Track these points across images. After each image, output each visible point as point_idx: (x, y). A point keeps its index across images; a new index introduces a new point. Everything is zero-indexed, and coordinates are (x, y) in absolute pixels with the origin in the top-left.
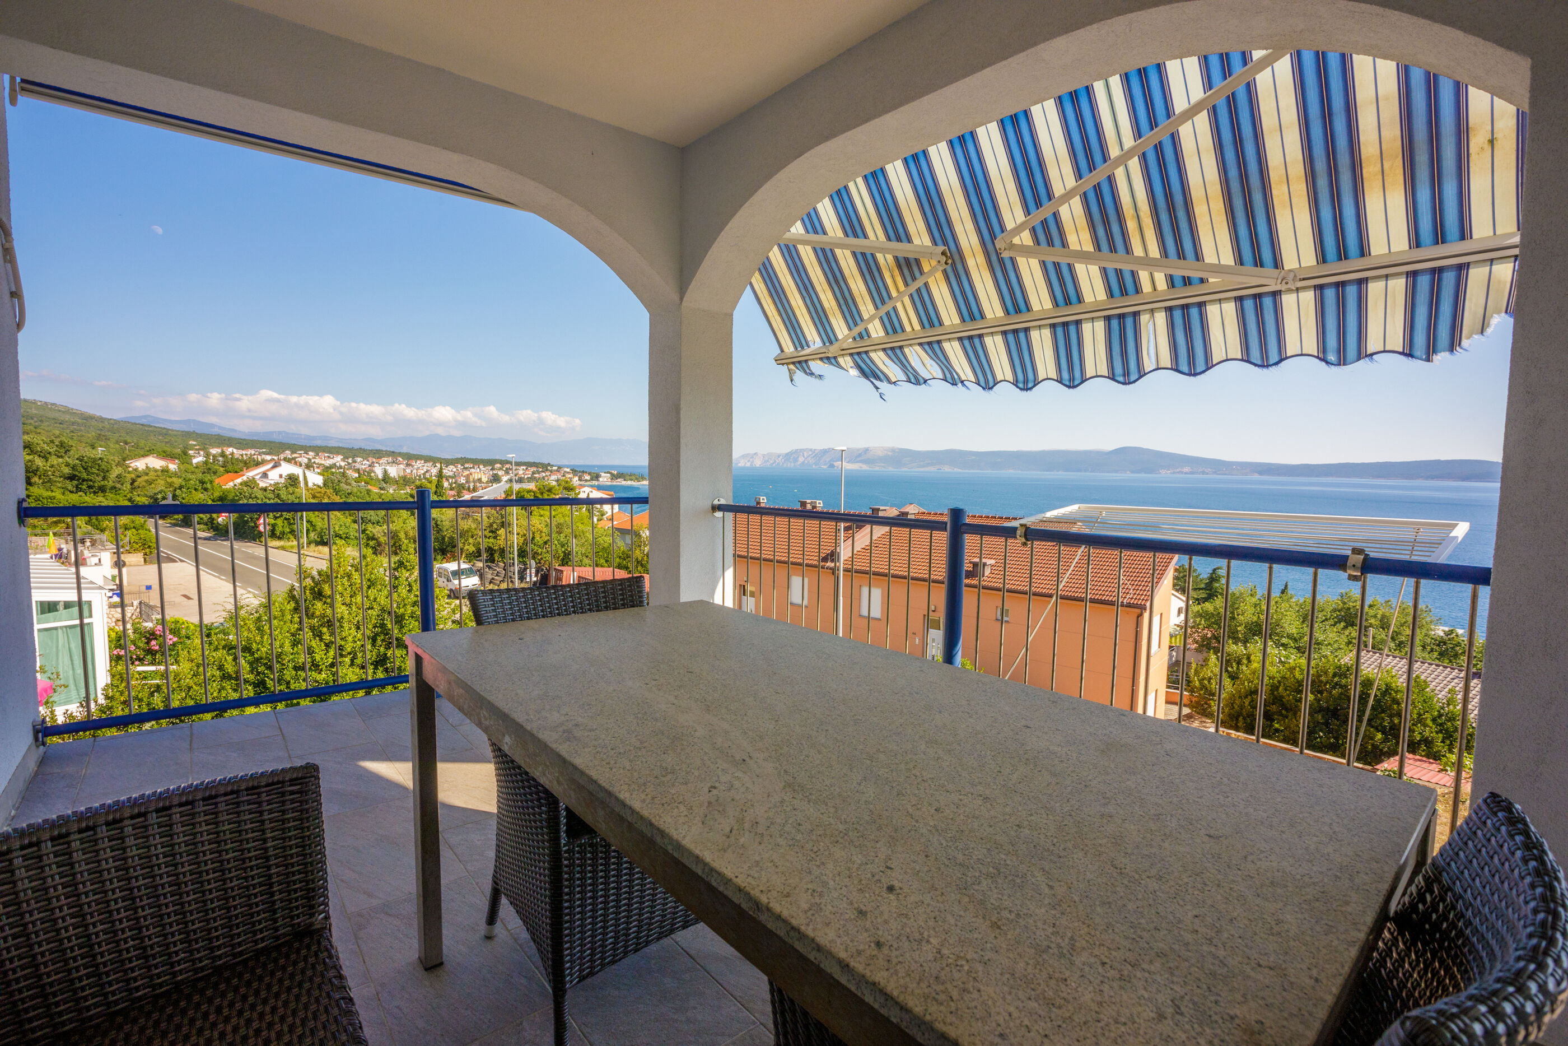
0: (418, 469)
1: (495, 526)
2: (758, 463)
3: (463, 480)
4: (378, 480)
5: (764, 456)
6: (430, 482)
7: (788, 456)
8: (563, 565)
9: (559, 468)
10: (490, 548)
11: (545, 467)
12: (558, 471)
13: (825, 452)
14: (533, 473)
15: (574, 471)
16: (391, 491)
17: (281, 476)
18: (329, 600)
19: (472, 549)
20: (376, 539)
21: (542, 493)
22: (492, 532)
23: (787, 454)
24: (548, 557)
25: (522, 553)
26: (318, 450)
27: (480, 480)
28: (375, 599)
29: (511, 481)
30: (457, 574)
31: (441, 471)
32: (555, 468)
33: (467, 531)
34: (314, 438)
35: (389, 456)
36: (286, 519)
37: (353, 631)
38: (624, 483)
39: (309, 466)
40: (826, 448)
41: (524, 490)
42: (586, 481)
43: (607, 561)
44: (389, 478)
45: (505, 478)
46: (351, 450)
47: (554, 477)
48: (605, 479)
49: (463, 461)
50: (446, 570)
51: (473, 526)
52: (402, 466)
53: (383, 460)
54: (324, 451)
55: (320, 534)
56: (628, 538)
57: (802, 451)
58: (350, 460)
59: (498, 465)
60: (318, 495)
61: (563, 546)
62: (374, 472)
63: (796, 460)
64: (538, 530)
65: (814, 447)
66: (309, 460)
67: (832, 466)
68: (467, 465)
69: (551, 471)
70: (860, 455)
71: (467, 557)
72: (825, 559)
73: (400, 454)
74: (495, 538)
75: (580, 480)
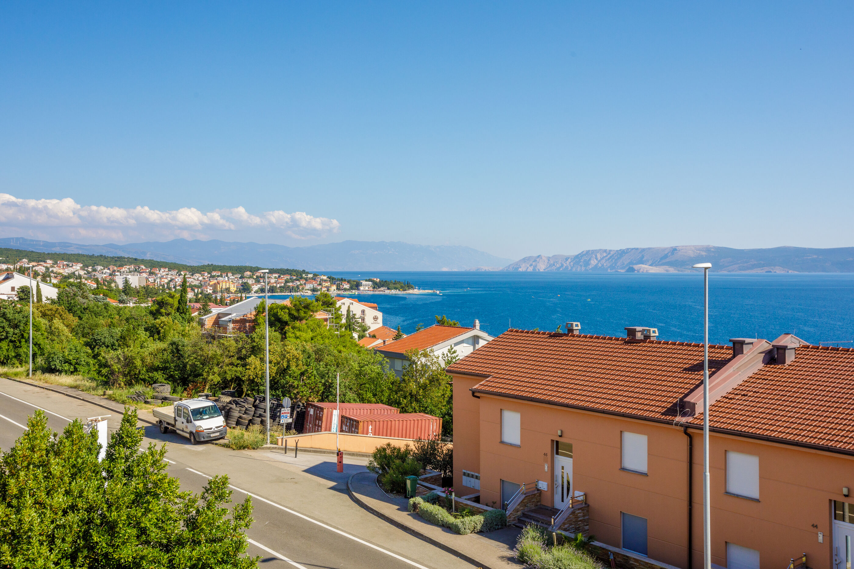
0: (162, 277)
1: (244, 352)
2: (542, 267)
3: (209, 291)
4: (118, 290)
5: (549, 259)
6: (172, 297)
7: (578, 258)
8: (322, 400)
9: (315, 275)
10: (238, 378)
11: (299, 274)
12: (314, 279)
13: (622, 253)
14: (287, 282)
15: (332, 280)
16: (131, 305)
17: (13, 289)
18: (14, 502)
19: (217, 379)
20: (109, 366)
21: (298, 310)
22: (239, 358)
23: (577, 257)
24: (306, 391)
25: (274, 385)
26: (56, 257)
27: (228, 290)
28: (81, 492)
29: (262, 290)
30: (199, 413)
31: (184, 281)
32: (310, 276)
33: (212, 358)
34: (53, 245)
35: (131, 263)
36: (11, 341)
37: (45, 550)
38: (387, 292)
39: (45, 278)
40: (624, 248)
41: (278, 307)
42: (345, 290)
43: (375, 395)
44: (130, 288)
45: (255, 288)
46: (91, 257)
47: (309, 286)
48: (366, 288)
49: (210, 268)
50: (186, 408)
51: (219, 352)
52: (145, 275)
53: (125, 269)
54: (63, 259)
55: (48, 358)
56: (398, 364)
57: (594, 252)
58: (90, 269)
59: (248, 273)
60: (49, 313)
61: (322, 376)
62: (114, 281)
63: (587, 263)
64: (294, 357)
65: (608, 248)
66: (47, 268)
67: (631, 270)
68: (214, 273)
69: (306, 279)
70: (666, 256)
71: (211, 388)
72: (672, 411)
73: (143, 262)
74: (244, 365)
75: (338, 289)
